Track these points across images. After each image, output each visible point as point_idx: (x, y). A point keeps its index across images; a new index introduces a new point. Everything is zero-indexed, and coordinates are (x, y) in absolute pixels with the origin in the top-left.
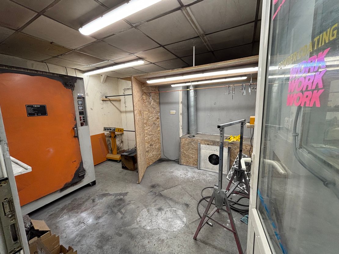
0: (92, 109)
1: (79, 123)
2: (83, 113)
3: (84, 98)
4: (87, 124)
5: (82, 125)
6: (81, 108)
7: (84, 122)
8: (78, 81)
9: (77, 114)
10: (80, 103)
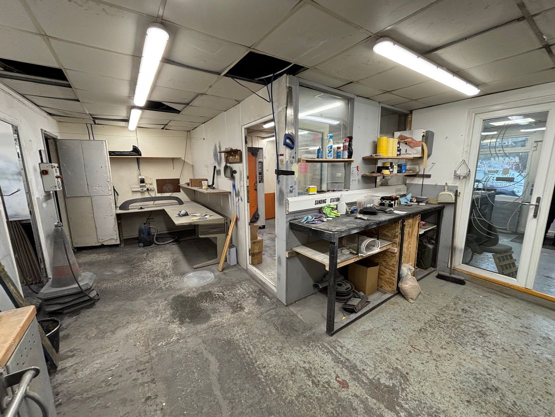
0: (267, 170)
1: (258, 180)
2: (261, 173)
3: (262, 163)
4: (263, 182)
5: (260, 182)
6: (260, 170)
7: (261, 181)
8: (260, 150)
9: (258, 174)
10: (260, 166)
